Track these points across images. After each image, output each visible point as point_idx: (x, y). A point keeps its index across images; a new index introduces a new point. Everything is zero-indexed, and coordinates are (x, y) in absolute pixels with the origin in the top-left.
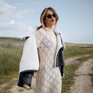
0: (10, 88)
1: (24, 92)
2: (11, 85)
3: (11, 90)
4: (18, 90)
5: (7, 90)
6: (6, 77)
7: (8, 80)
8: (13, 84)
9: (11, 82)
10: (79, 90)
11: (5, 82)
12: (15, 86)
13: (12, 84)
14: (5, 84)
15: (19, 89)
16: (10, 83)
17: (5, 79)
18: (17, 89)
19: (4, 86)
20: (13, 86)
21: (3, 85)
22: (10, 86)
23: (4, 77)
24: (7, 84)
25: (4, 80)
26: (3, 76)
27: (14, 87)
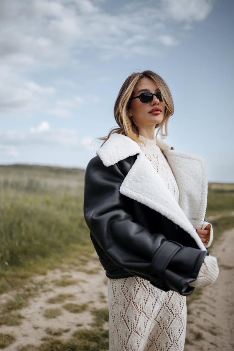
0: (20, 306)
1: (60, 318)
2: (26, 297)
3: (23, 312)
4: (43, 312)
5: (13, 312)
6: (13, 273)
7: (19, 280)
8: (32, 292)
9: (26, 287)
10: (214, 316)
11: (10, 287)
12: (36, 299)
13: (27, 293)
14: (10, 293)
15: (47, 311)
16: (21, 292)
17: (10, 280)
18: (41, 308)
19: (6, 298)
20: (31, 301)
21: (4, 295)
22: (22, 301)
23: (7, 273)
24: (15, 292)
25: (8, 282)
26: (6, 270)
27: (34, 303)
